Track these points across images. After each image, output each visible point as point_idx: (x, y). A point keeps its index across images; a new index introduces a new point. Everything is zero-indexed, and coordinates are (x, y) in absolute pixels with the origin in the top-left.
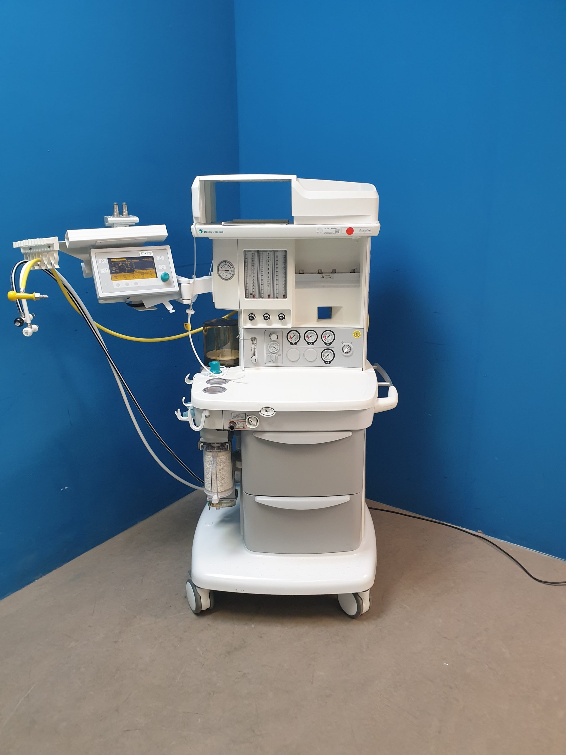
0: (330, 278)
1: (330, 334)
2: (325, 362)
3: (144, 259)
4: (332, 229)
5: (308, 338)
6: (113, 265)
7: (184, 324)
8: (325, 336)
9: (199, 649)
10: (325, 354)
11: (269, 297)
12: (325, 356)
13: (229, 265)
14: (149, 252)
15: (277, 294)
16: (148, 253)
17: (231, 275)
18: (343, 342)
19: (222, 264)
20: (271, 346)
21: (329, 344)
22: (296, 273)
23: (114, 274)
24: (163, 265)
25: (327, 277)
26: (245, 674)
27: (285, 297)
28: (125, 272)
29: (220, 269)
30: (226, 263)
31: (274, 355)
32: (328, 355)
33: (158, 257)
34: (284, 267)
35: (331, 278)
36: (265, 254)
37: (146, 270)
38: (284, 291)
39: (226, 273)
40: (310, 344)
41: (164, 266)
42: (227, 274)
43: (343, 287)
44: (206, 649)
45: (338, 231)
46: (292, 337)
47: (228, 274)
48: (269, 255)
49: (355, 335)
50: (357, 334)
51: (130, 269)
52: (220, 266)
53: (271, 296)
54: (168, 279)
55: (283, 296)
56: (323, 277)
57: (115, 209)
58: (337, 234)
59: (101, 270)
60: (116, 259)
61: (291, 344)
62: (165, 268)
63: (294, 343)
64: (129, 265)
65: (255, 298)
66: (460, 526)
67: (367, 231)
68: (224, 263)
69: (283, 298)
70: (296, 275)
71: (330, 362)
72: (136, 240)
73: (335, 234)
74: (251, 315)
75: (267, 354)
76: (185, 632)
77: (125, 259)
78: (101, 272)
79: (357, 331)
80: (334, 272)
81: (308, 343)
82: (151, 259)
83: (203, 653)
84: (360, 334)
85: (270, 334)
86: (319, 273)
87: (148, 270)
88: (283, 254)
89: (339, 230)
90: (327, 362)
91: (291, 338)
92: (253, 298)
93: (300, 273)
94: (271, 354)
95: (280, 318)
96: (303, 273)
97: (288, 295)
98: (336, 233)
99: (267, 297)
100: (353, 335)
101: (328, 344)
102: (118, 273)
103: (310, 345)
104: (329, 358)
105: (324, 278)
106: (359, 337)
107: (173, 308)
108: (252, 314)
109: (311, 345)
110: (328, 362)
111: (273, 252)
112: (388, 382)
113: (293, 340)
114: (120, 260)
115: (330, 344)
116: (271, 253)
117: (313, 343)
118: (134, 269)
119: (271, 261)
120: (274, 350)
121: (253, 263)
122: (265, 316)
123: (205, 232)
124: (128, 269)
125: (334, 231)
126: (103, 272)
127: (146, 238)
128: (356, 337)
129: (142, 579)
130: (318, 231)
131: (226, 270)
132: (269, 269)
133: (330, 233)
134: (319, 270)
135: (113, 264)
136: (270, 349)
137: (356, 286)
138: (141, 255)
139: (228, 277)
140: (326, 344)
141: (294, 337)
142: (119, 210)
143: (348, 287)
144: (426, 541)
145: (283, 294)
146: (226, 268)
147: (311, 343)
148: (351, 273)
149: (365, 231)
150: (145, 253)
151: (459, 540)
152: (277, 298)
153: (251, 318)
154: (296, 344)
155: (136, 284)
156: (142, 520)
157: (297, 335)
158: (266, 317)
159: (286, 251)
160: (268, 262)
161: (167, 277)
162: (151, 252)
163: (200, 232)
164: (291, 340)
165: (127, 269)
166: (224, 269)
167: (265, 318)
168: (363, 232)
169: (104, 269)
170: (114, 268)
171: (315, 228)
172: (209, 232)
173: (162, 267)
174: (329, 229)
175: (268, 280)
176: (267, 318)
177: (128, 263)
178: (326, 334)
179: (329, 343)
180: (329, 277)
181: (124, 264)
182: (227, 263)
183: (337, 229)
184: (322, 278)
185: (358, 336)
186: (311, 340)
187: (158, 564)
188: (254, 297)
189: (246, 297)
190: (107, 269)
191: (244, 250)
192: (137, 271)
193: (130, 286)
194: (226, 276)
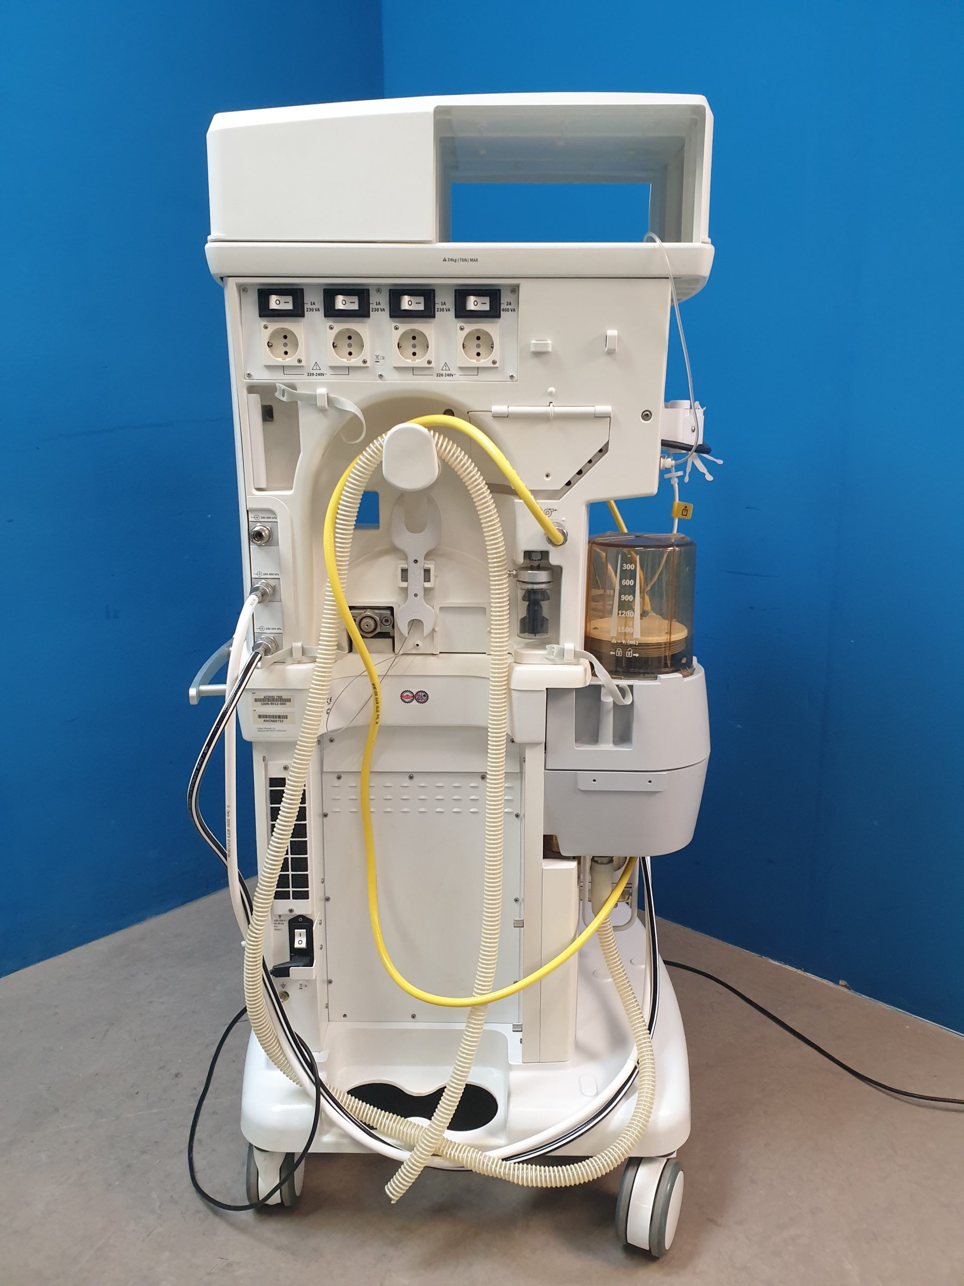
9: (155, 1196)
26: (230, 1265)
44: (172, 1197)
66: (800, 969)
76: (143, 1153)
83: (160, 1207)
129: (108, 1031)
144: (721, 994)
151: (794, 998)
156: (158, 913)
187: (151, 1002)
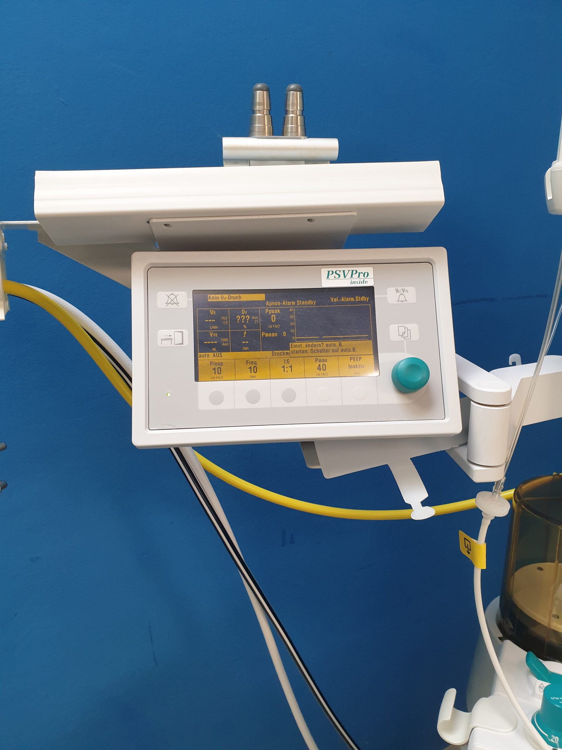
3: (336, 300)
6: (212, 317)
7: (462, 535)
14: (360, 269)
16: (355, 276)
23: (211, 354)
24: (407, 325)
28: (253, 348)
33: (393, 289)
37: (337, 343)
41: (414, 328)
51: (274, 335)
54: (424, 382)
57: (258, 108)
59: (163, 333)
60: (226, 296)
62: (415, 336)
64: (273, 319)
72: (310, 220)
77: (262, 297)
78: (159, 341)
82: (363, 299)
87: (343, 343)
102: (226, 349)
107: (425, 495)
114: (245, 298)
118: (293, 334)
124: (267, 335)
126: (167, 343)
127: (355, 214)
135: (213, 312)
138: (326, 283)
142: (270, 112)
150: (342, 274)
155: (289, 396)
161: (418, 377)
162: (370, 270)
165: (263, 334)
169: (171, 332)
170: (216, 327)
173: (402, 330)
177: (271, 311)
181: (256, 314)
190: (185, 331)
192: (304, 344)
193: (262, 404)
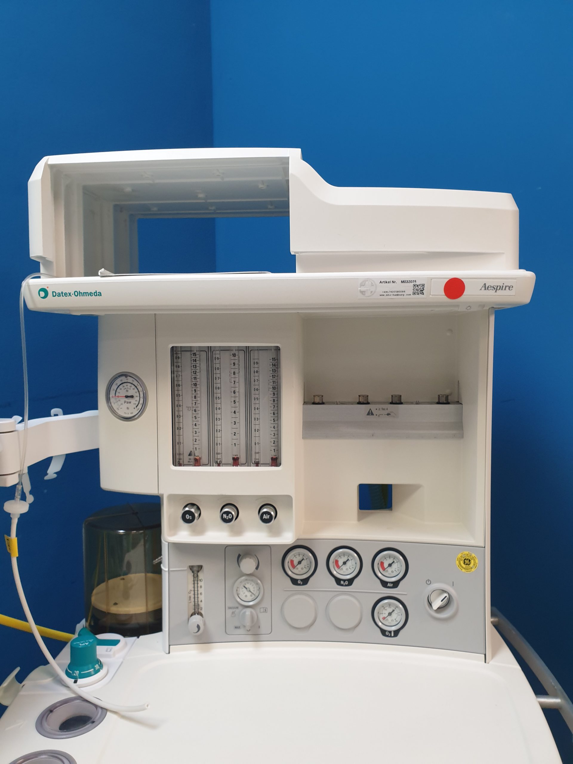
0: (388, 414)
1: (395, 557)
2: (383, 632)
4: (403, 282)
5: (338, 567)
7: (6, 536)
8: (382, 564)
10: (383, 610)
11: (236, 462)
12: (381, 617)
13: (135, 383)
15: (257, 455)
17: (140, 407)
18: (428, 580)
19: (118, 382)
20: (242, 586)
21: (392, 585)
22: (305, 403)
25: (382, 412)
27: (275, 462)
29: (112, 393)
30: (129, 377)
31: (248, 611)
32: (390, 614)
34: (274, 388)
35: (392, 414)
36: (226, 357)
38: (274, 448)
39: (128, 403)
40: (342, 582)
42: (128, 405)
43: (422, 437)
45: (419, 289)
46: (296, 563)
47: (132, 406)
48: (237, 357)
49: (462, 563)
50: (467, 561)
52: (114, 387)
53: (242, 460)
55: (272, 459)
56: (370, 413)
58: (417, 296)
61: (294, 582)
63: (302, 580)
65: (199, 465)
67: (501, 288)
68: (124, 379)
69: (272, 466)
70: (306, 406)
71: (396, 633)
73: (412, 296)
74: (187, 509)
75: (230, 608)
79: (467, 553)
80: (397, 401)
81: (338, 581)
84: (474, 560)
85: (239, 556)
86: (359, 403)
88: (272, 354)
89: (423, 285)
90: (387, 633)
91: (294, 567)
92: (195, 465)
93: (314, 403)
94: (240, 608)
95: (265, 517)
96: (323, 403)
97: (286, 456)
98: (414, 294)
99: (231, 461)
100: (457, 562)
101: (389, 585)
103: (342, 585)
104: (392, 620)
105: (372, 414)
106: (473, 570)
108: (193, 505)
109: (346, 585)
110: (390, 632)
111: (247, 350)
112: (555, 696)
113: (300, 572)
115: (396, 584)
116: (242, 355)
117: (350, 582)
119: (242, 373)
120: (249, 598)
121: (195, 378)
122: (225, 513)
123: (55, 294)
125: (409, 288)
128: (463, 570)
130: (363, 289)
131: (127, 397)
132: (234, 392)
133: (398, 293)
134: (359, 396)
136: (238, 595)
137: (454, 436)
139: (132, 413)
140: (384, 584)
141: (300, 563)
143: (435, 438)
145: (273, 454)
146: (127, 391)
147: (344, 581)
148: (439, 403)
149: (496, 288)
152: (257, 464)
153: (188, 517)
154: (305, 581)
157: (308, 558)
158: (227, 515)
159: (278, 349)
160: (233, 376)
163: (42, 294)
164: (295, 571)
166: (122, 392)
167: (225, 516)
168: (491, 292)
171: (355, 279)
172: (66, 294)
174: (393, 282)
175: (234, 420)
176: (230, 516)
178: (385, 557)
179: (392, 583)
180: (386, 412)
182: (130, 380)
183: (417, 283)
184: (368, 414)
185: (471, 565)
186: (345, 573)
188: (197, 462)
189: (177, 462)
191: (171, 346)
194: (127, 411)
